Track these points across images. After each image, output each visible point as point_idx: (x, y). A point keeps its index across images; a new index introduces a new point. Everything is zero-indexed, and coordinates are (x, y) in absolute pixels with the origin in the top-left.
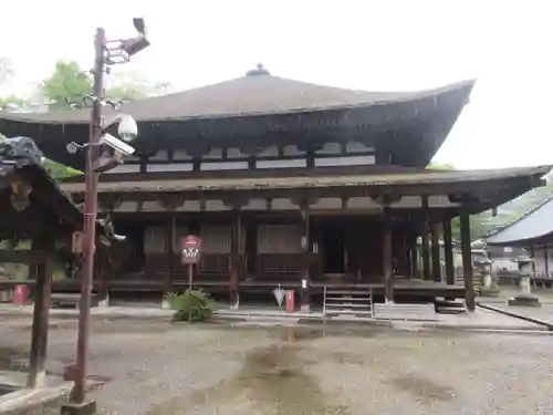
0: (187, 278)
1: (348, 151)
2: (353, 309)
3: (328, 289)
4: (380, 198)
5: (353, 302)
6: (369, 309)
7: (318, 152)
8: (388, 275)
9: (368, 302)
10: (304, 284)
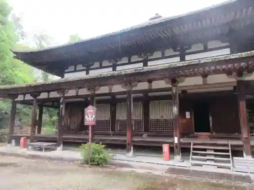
0: (88, 134)
1: (209, 47)
2: (216, 161)
3: (194, 144)
4: (234, 74)
5: (216, 155)
6: (229, 162)
7: (187, 51)
8: (245, 134)
9: (228, 156)
10: (176, 140)
